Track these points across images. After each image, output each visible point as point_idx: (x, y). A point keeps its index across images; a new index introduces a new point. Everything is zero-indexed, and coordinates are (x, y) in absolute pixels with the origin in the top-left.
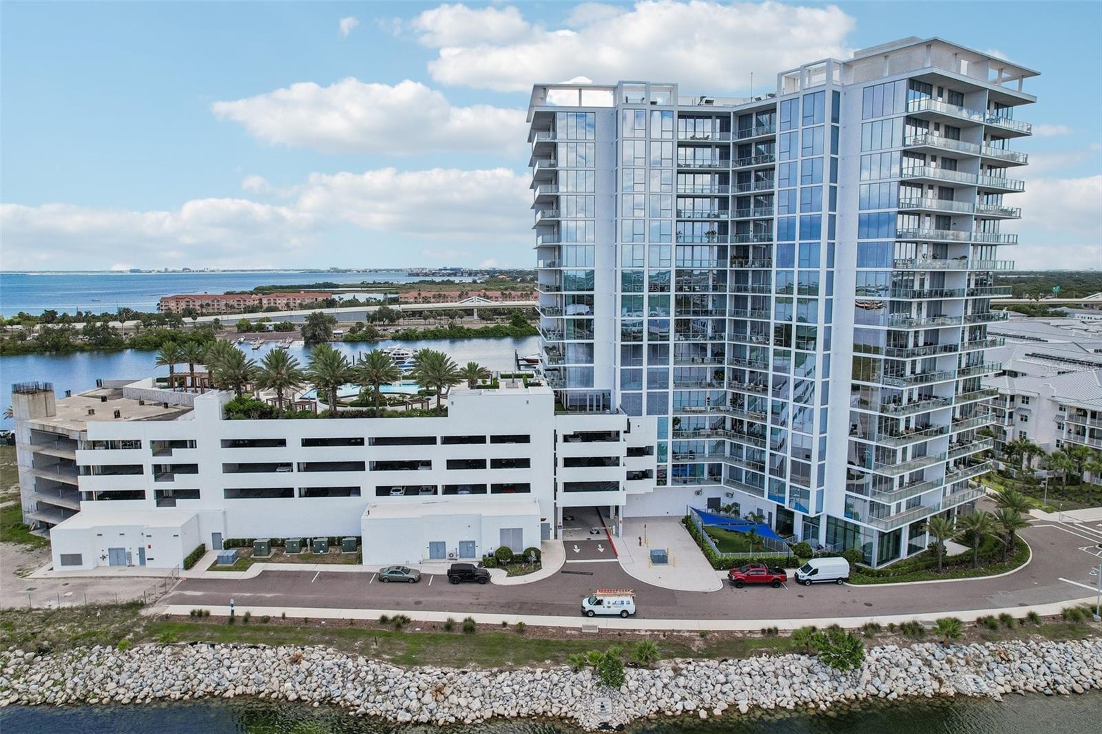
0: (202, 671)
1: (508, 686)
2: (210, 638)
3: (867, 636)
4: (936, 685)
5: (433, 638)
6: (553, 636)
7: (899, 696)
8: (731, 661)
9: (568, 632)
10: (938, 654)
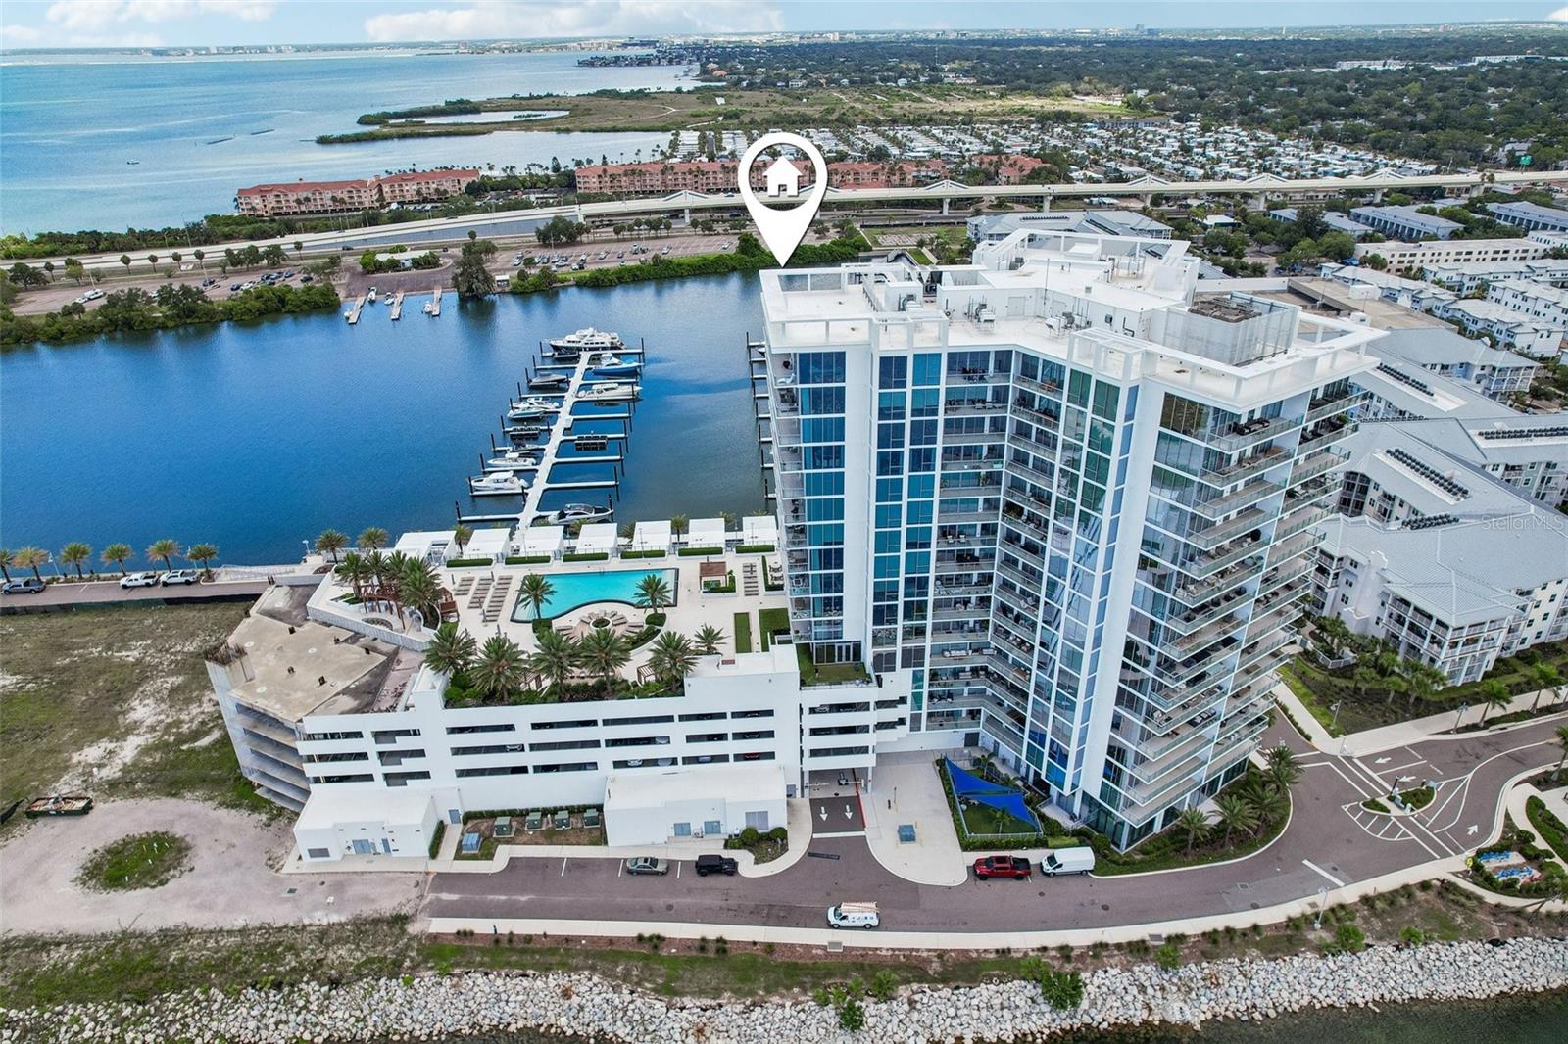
0: (483, 1006)
1: (761, 1025)
2: (482, 964)
3: (1095, 956)
4: (1145, 1014)
5: (691, 961)
6: (801, 957)
7: (1110, 1025)
8: (962, 991)
9: (814, 951)
10: (1155, 980)
